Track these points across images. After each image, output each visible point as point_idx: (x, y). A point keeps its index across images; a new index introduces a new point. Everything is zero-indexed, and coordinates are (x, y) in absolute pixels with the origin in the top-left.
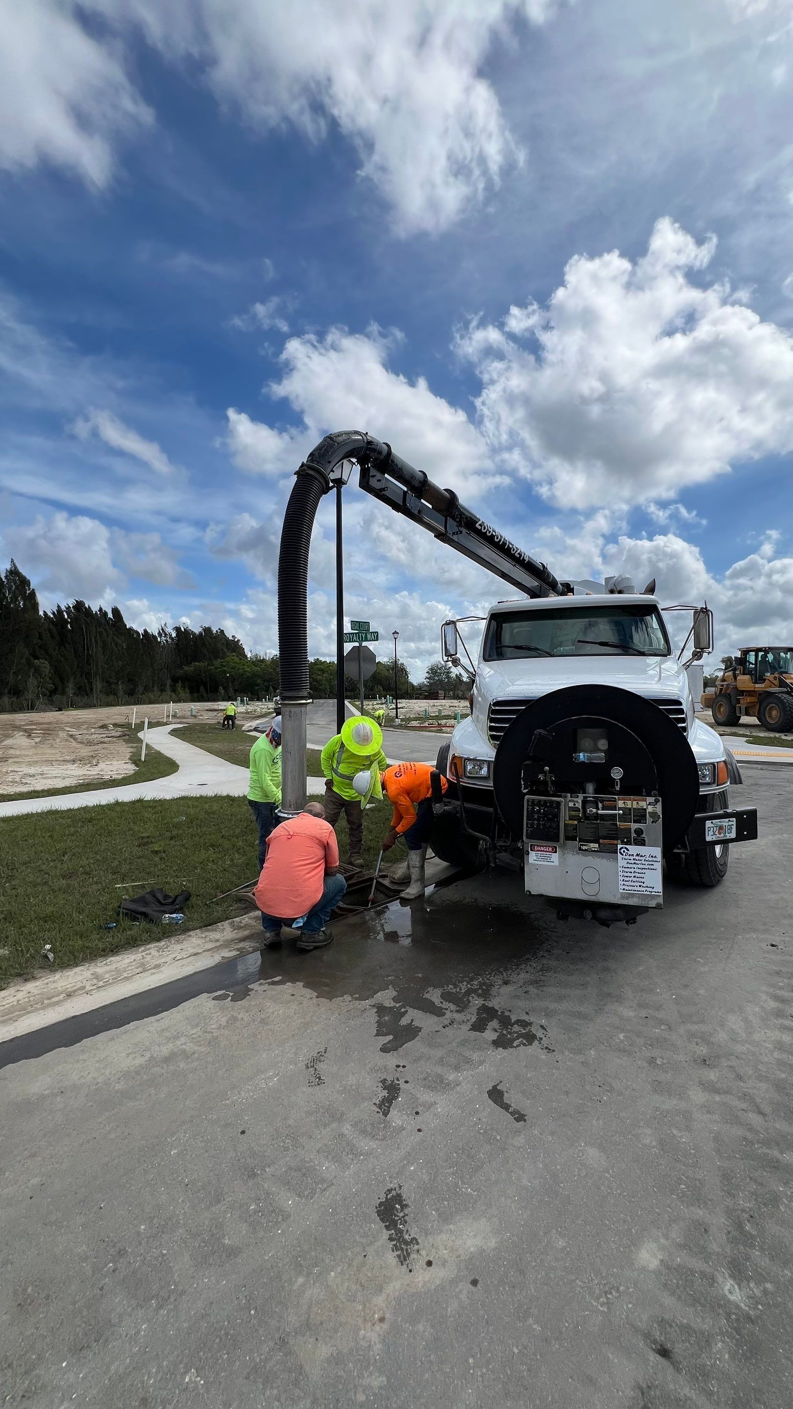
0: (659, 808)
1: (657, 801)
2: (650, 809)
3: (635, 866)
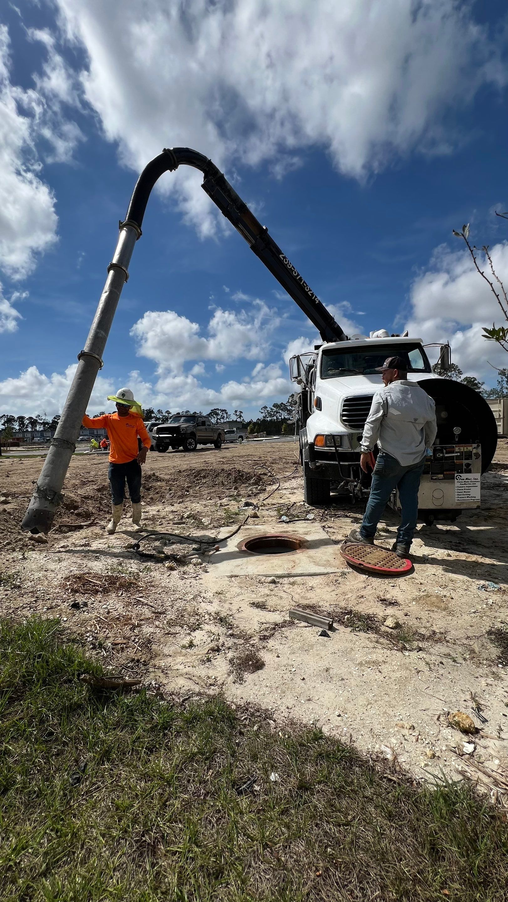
0: (479, 450)
1: (478, 446)
2: (474, 451)
3: (465, 486)
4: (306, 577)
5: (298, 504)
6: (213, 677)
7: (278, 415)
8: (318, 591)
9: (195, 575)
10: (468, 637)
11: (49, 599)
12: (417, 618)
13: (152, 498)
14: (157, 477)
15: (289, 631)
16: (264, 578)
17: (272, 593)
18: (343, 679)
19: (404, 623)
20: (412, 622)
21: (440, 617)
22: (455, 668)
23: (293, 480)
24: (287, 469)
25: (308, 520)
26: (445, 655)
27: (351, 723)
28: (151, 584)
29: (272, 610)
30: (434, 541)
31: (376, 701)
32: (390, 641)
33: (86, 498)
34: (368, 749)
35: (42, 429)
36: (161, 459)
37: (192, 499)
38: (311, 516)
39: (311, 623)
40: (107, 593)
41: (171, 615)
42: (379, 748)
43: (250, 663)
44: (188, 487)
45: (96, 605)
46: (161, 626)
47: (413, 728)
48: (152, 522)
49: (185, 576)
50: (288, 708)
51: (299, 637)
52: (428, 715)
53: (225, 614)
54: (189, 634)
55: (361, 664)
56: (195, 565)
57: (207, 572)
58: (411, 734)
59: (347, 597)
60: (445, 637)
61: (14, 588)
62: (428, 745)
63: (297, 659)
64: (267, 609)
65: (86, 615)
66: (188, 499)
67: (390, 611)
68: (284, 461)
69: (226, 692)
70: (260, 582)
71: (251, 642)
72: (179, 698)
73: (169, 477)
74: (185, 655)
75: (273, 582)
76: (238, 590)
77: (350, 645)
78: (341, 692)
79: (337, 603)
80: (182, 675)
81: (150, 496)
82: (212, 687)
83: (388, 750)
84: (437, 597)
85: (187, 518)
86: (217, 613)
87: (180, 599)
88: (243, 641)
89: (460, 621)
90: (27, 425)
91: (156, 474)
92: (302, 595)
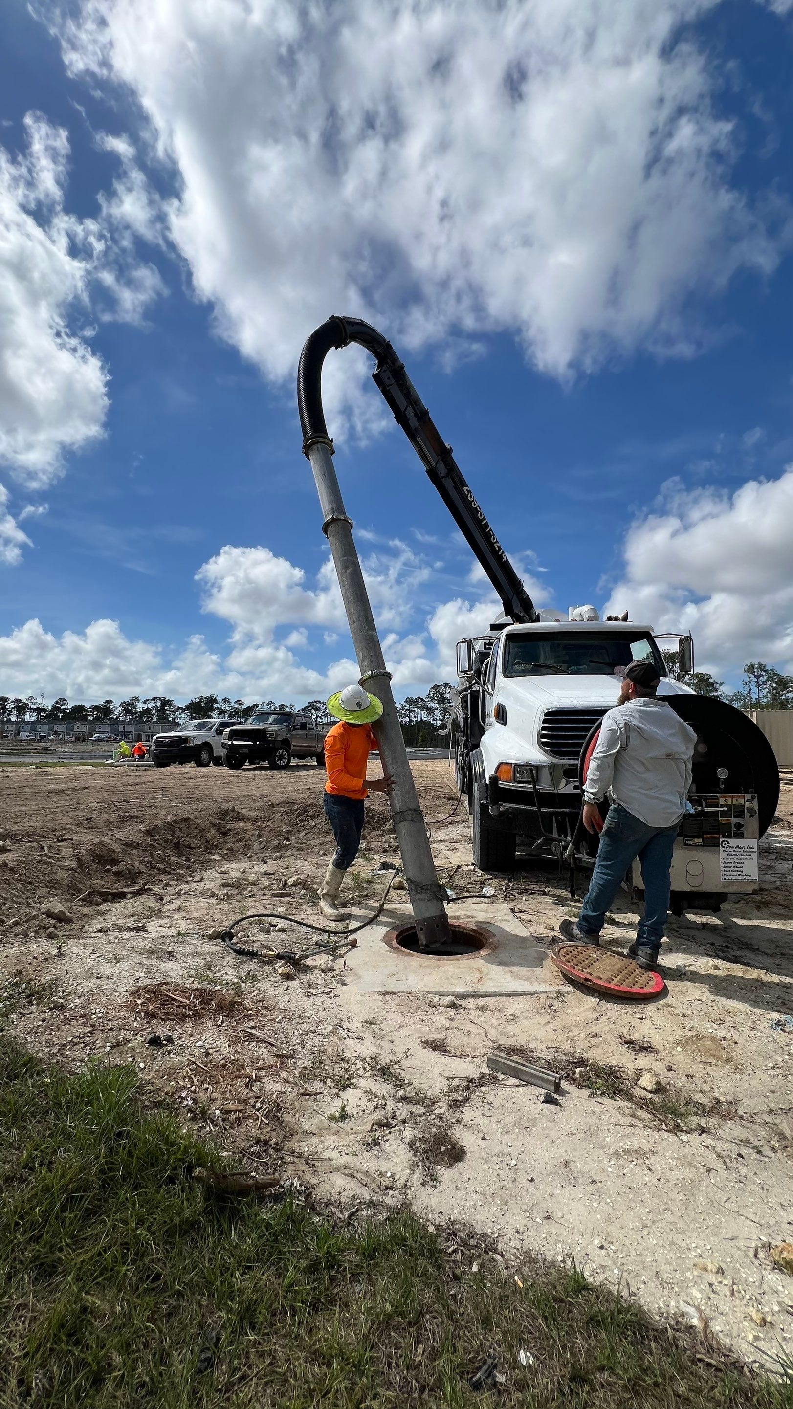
0: (755, 805)
1: (753, 798)
2: (748, 805)
3: (735, 857)
4: (503, 999)
5: (466, 869)
6: (389, 1174)
7: (412, 715)
8: (525, 1022)
9: (327, 989)
10: (771, 1112)
11: (111, 1029)
12: (687, 1076)
13: (231, 850)
14: (238, 813)
15: (492, 1092)
16: (437, 998)
17: (454, 1024)
18: (594, 1182)
19: (669, 1084)
20: (682, 1082)
21: (722, 1074)
22: (763, 1165)
23: (451, 827)
24: (439, 809)
25: (484, 896)
26: (742, 1141)
27: (624, 1261)
28: (264, 1006)
29: (458, 1054)
30: (689, 943)
31: (654, 1222)
32: (654, 1114)
33: (130, 845)
34: (660, 1308)
35: (34, 718)
36: (235, 780)
37: (295, 853)
38: (489, 891)
39: (527, 1080)
40: (200, 1019)
41: (304, 1061)
42: (677, 1307)
43: (443, 1149)
44: (288, 832)
45: (186, 1041)
46: (292, 1080)
47: (720, 1271)
48: (236, 891)
49: (312, 990)
50: (517, 1232)
51: (510, 1105)
52: (739, 1249)
53: (387, 1061)
54: (338, 1095)
55: (616, 1154)
56: (323, 971)
57: (344, 984)
58: (721, 1283)
59: (570, 1034)
60: (736, 1110)
61: (54, 1008)
62: (751, 1303)
63: (513, 1143)
64: (450, 1052)
65: (173, 1059)
66: (289, 853)
67: (643, 1061)
68: (433, 793)
69: (413, 1201)
70: (431, 1005)
71: (437, 1112)
72: (341, 1212)
73: (256, 813)
74: (336, 1133)
75: (453, 1005)
76: (400, 1019)
77: (593, 1120)
78: (595, 1205)
79: (558, 1045)
80: (337, 1169)
81: (229, 846)
82: (391, 1193)
83: (691, 1310)
84: (713, 1039)
85: (293, 885)
86: (375, 1059)
87: (311, 1031)
88: (423, 1110)
89: (753, 1083)
90: (11, 711)
91: (237, 808)
92: (501, 1028)
